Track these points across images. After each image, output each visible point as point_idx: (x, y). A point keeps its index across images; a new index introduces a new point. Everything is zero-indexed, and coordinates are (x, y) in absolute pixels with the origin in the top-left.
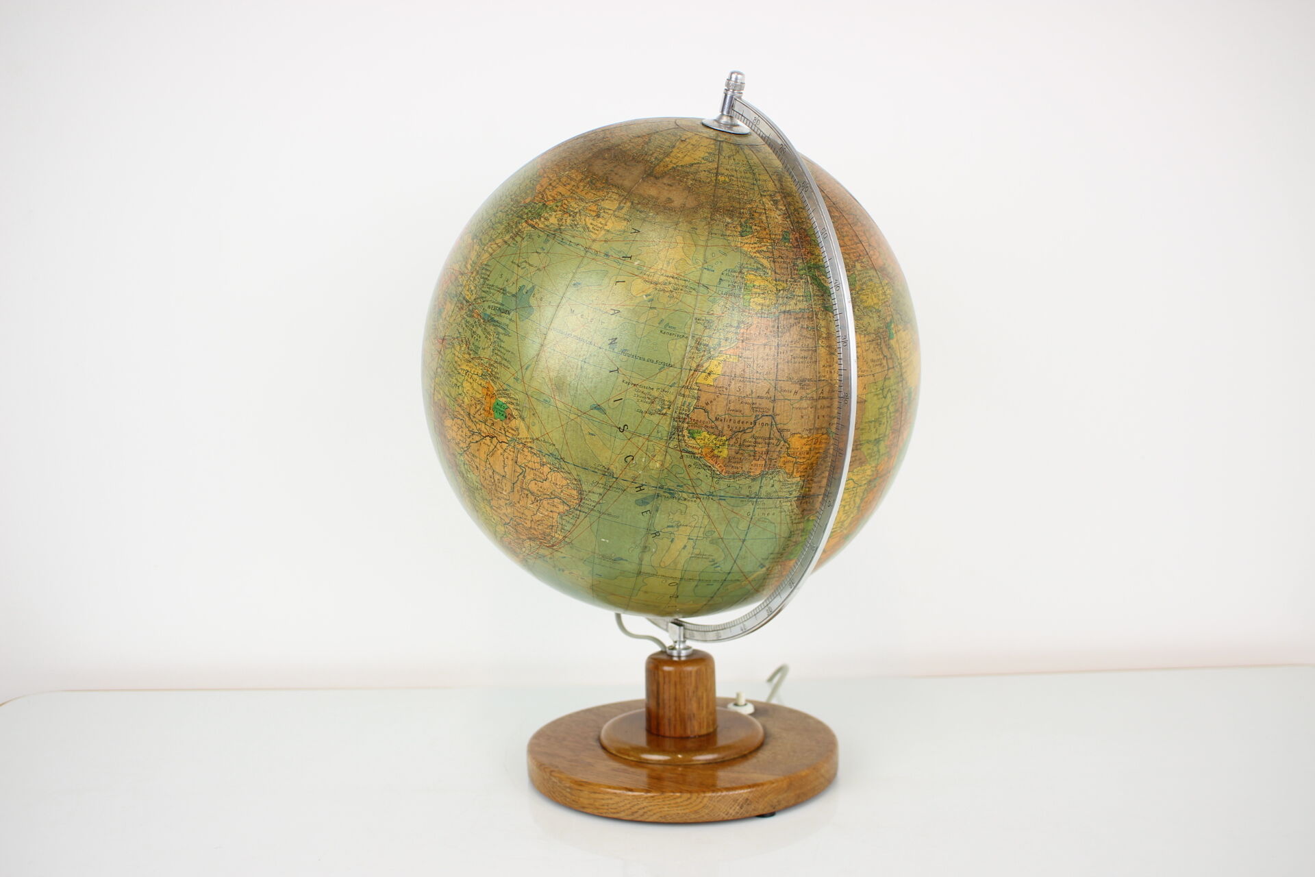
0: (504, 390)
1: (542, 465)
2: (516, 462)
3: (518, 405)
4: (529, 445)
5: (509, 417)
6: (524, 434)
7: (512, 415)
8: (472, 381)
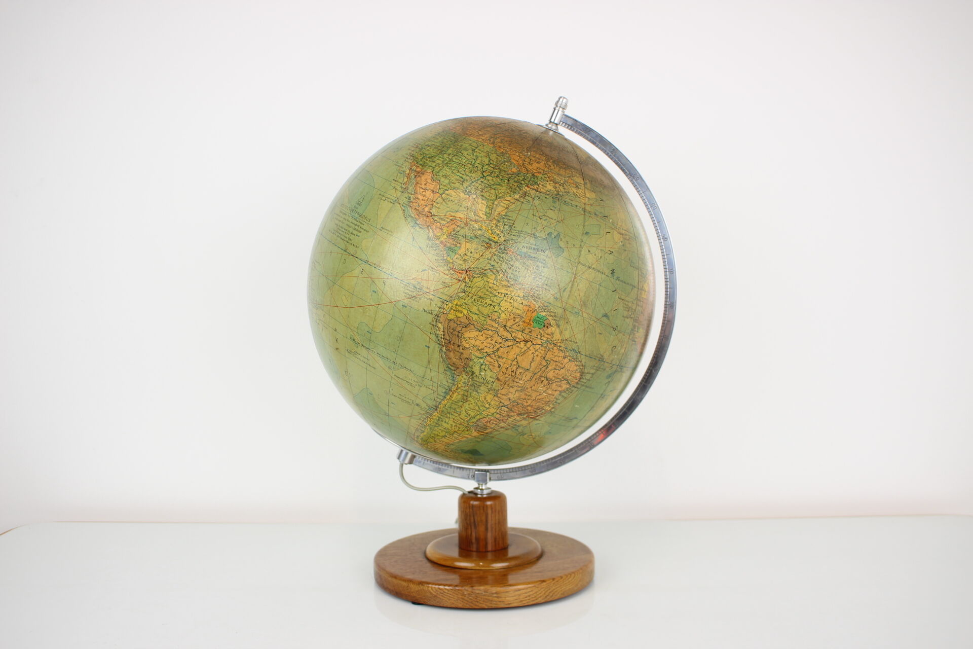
0: (544, 306)
1: (564, 358)
2: (544, 358)
3: (555, 316)
4: (559, 344)
5: (546, 325)
6: (557, 337)
7: (550, 324)
8: (512, 301)
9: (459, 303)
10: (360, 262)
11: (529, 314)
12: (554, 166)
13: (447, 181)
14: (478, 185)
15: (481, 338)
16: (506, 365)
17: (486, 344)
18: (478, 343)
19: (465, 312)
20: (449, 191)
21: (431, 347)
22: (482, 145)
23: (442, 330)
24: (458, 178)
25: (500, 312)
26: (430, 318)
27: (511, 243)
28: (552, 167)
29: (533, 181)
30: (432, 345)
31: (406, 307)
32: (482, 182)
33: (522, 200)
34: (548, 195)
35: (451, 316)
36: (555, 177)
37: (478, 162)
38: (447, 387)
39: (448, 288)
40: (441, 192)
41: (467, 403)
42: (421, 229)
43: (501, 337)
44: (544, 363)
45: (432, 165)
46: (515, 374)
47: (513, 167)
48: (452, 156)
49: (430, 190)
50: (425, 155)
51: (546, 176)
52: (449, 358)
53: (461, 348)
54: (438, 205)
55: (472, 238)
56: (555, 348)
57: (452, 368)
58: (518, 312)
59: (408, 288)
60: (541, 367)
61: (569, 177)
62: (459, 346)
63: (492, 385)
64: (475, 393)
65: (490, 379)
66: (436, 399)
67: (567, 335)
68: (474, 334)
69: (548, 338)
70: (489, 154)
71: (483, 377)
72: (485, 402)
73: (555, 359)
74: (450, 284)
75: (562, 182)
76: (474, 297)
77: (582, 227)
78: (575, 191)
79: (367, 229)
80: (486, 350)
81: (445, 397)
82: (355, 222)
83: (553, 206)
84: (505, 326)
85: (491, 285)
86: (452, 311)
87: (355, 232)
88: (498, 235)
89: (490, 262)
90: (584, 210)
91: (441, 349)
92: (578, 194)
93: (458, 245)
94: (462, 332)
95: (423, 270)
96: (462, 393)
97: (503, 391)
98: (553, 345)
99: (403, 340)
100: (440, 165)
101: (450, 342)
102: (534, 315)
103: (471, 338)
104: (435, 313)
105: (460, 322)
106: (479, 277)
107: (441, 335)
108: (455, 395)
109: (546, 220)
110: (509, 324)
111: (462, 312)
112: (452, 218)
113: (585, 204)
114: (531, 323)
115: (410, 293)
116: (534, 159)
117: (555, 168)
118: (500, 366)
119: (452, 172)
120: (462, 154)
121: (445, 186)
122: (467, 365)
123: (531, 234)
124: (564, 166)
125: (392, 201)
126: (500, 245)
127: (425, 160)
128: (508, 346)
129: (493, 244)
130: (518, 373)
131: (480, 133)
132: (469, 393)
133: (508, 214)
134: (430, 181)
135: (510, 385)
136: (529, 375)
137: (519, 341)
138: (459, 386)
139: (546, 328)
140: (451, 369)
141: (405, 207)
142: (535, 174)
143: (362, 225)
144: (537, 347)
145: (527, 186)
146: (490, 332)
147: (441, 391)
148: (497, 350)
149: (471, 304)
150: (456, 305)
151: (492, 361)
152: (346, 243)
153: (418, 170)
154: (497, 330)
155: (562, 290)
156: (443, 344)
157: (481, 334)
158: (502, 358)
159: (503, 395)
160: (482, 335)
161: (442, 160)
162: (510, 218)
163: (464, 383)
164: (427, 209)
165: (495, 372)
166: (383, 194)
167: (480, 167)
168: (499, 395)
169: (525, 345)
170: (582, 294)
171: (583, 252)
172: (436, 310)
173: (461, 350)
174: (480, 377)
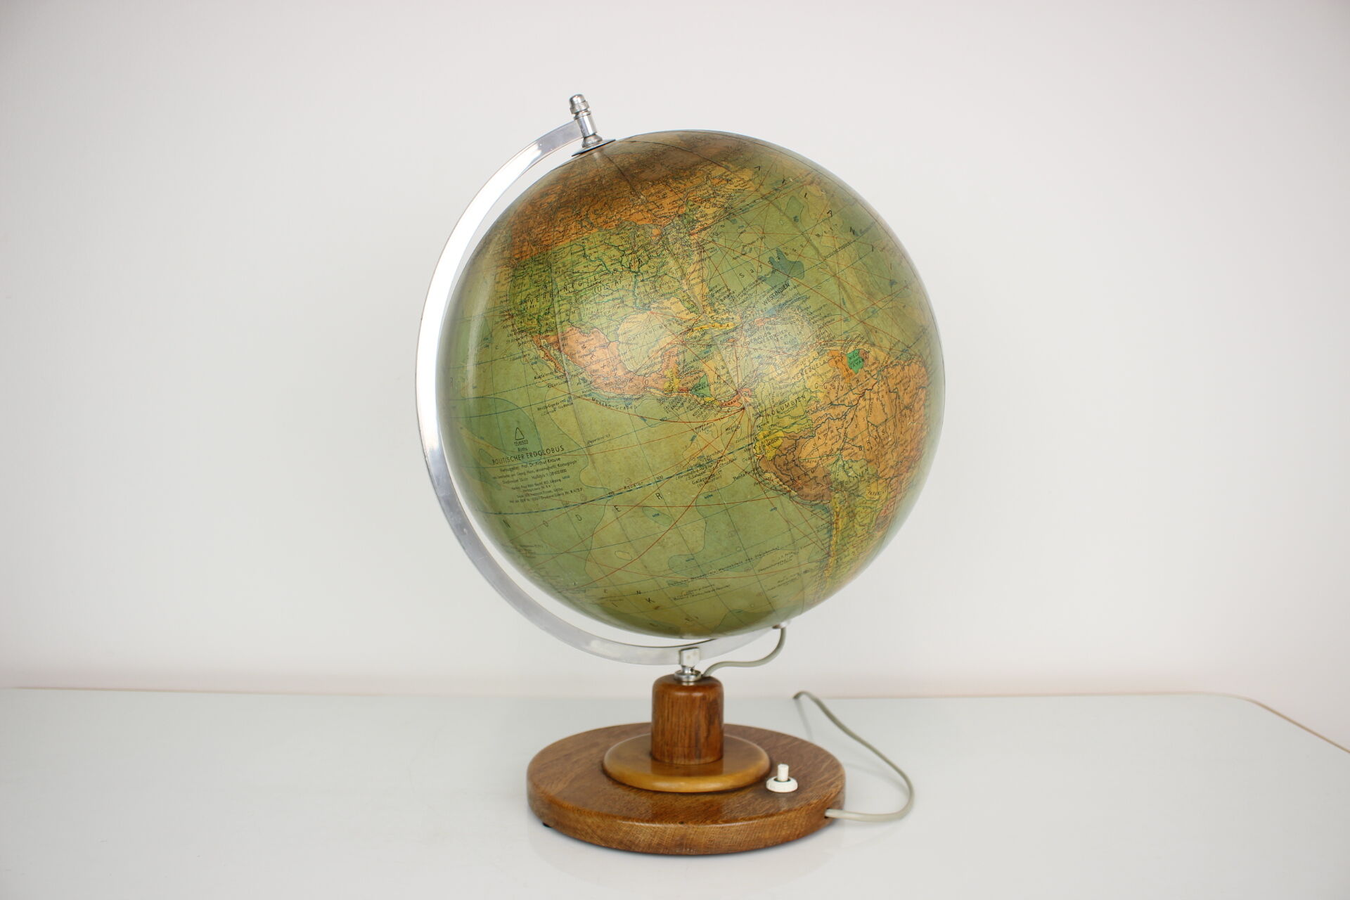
0: (845, 340)
1: (903, 369)
2: (889, 391)
3: (863, 338)
4: (889, 362)
5: (864, 358)
6: (882, 356)
7: (866, 352)
8: (813, 372)
9: (766, 433)
10: (603, 502)
11: (840, 365)
12: (680, 183)
13: (604, 320)
14: (642, 289)
15: (821, 442)
16: (865, 440)
18: (822, 450)
19: (781, 434)
20: (621, 327)
21: (778, 506)
22: (586, 241)
23: (774, 477)
24: (611, 303)
25: (815, 395)
26: (749, 480)
27: (749, 313)
28: (682, 187)
29: (689, 222)
30: (777, 503)
31: (712, 495)
32: (643, 281)
33: (704, 255)
34: (719, 221)
35: (770, 455)
36: (699, 193)
37: (608, 264)
38: (826, 525)
39: (739, 430)
40: (612, 338)
41: (857, 516)
42: (640, 400)
43: (838, 419)
44: (894, 396)
45: (563, 320)
46: (880, 438)
47: (648, 230)
48: (571, 285)
49: (597, 349)
50: (536, 316)
51: (691, 203)
52: (806, 497)
53: (810, 473)
54: (628, 355)
55: (707, 352)
56: (890, 369)
57: (818, 502)
58: (830, 375)
59: (694, 475)
60: (894, 403)
61: (708, 178)
62: (806, 474)
63: (868, 474)
64: (857, 499)
65: (862, 470)
66: (822, 547)
67: (886, 344)
68: (809, 446)
69: (876, 368)
70: (607, 242)
71: (854, 475)
73: (898, 381)
74: (737, 423)
75: (711, 192)
76: (775, 409)
77: (785, 218)
78: (732, 187)
79: (570, 459)
80: (835, 447)
81: (831, 536)
82: (544, 466)
83: (739, 227)
84: (831, 404)
85: (778, 379)
86: (767, 447)
87: (555, 477)
88: (728, 319)
89: (752, 356)
90: (764, 197)
92: (739, 187)
93: (701, 374)
94: (796, 457)
95: (692, 440)
96: (845, 513)
97: (882, 467)
98: (886, 370)
99: (739, 530)
100: (573, 310)
101: (793, 480)
102: (845, 361)
103: (810, 452)
104: (749, 469)
105: (785, 449)
106: (758, 384)
107: (778, 483)
108: (840, 522)
109: (751, 249)
110: (833, 398)
111: (777, 438)
112: (660, 353)
113: (756, 190)
114: (851, 371)
115: (702, 477)
116: (654, 198)
117: (685, 185)
119: (595, 303)
120: (578, 272)
121: (608, 327)
122: (830, 483)
123: (757, 281)
124: (688, 172)
125: (566, 403)
126: (742, 327)
127: (545, 322)
128: (852, 419)
129: (734, 333)
130: (881, 434)
131: (561, 229)
132: (852, 506)
133: (712, 285)
134: (584, 339)
135: (883, 453)
136: (890, 424)
137: (856, 402)
138: (838, 510)
139: (866, 360)
140: (817, 504)
141: (590, 395)
142: (680, 213)
143: (557, 462)
144: (876, 388)
145: (690, 235)
146: (824, 427)
147: (823, 534)
148: (846, 435)
149: (779, 420)
150: (765, 437)
151: (850, 451)
152: (557, 498)
153: (552, 339)
154: (828, 416)
155: (842, 304)
156: (788, 489)
157: (816, 438)
158: (856, 437)
159: (883, 470)
160: (819, 438)
161: (565, 302)
162: (718, 289)
163: (840, 503)
164: (620, 373)
165: (861, 457)
166: (542, 405)
167: (618, 266)
168: (880, 475)
169: (865, 400)
170: (859, 287)
171: (815, 243)
172: (748, 465)
173: (812, 476)
174: (852, 479)
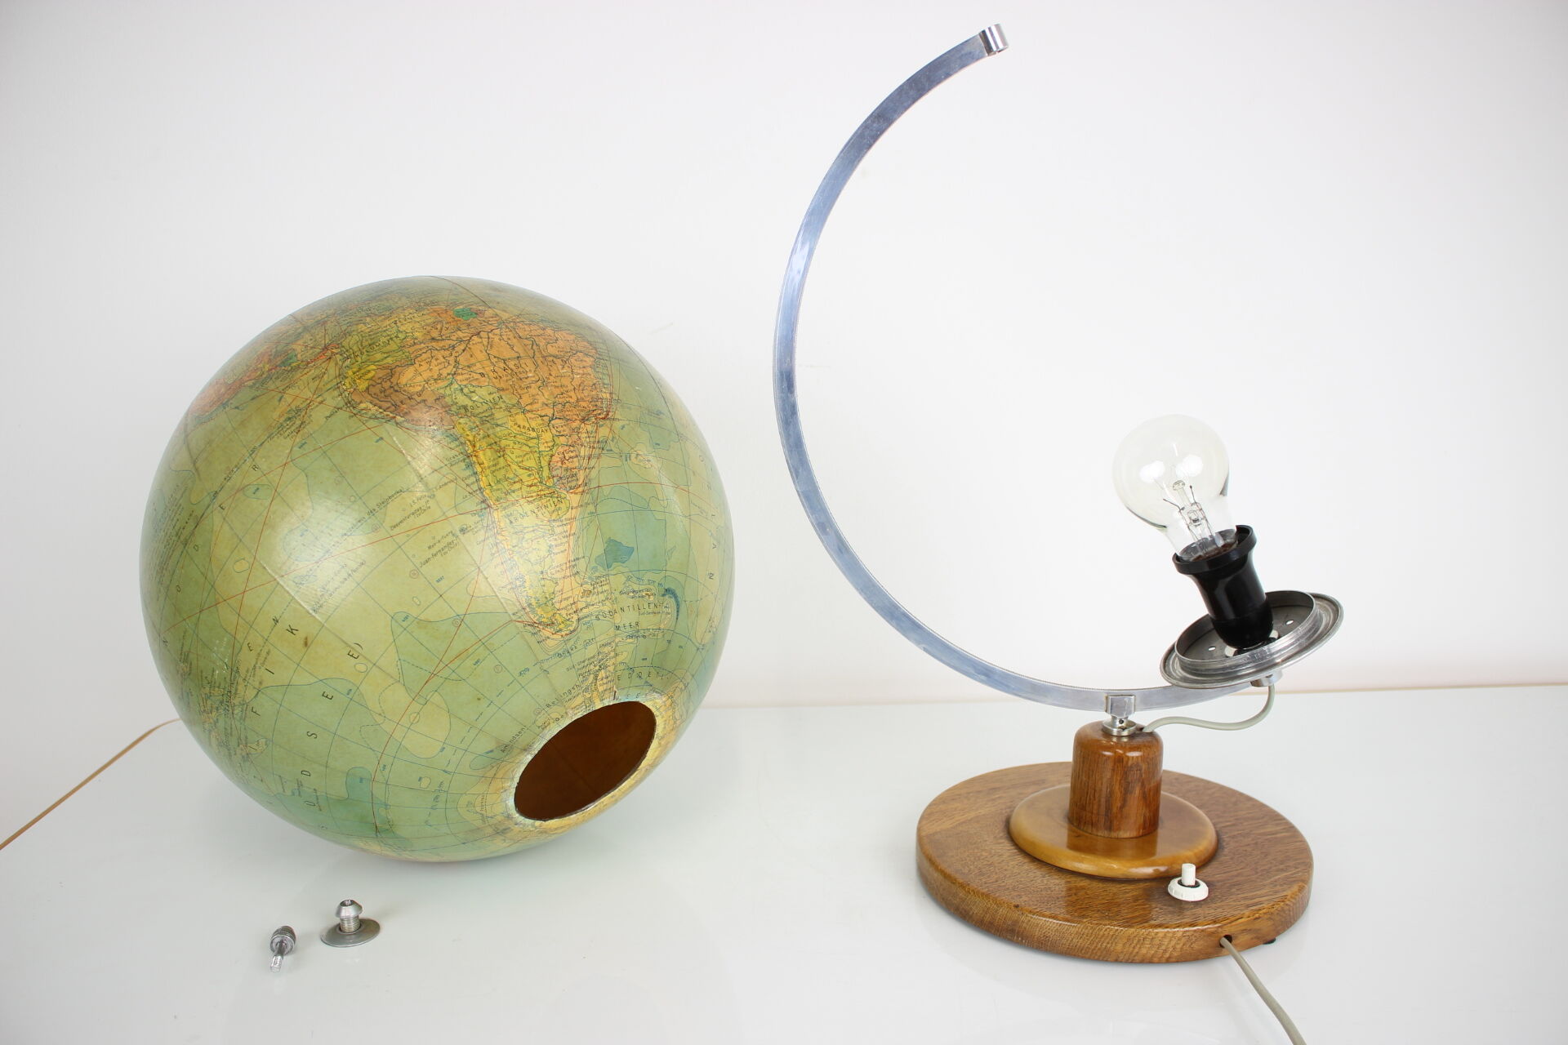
2: (520, 338)
5: (479, 314)
8: (410, 320)
9: (355, 370)
15: (423, 368)
16: (487, 369)
17: (437, 368)
18: (426, 375)
19: (372, 368)
21: (384, 435)
23: (371, 406)
25: (411, 334)
30: (381, 432)
31: (306, 443)
35: (363, 385)
38: (460, 458)
41: (508, 452)
43: (444, 350)
46: (512, 370)
52: (417, 421)
53: (415, 397)
56: (519, 324)
57: (435, 426)
59: (285, 430)
60: (530, 348)
62: (410, 398)
63: (504, 402)
64: (498, 429)
65: (492, 396)
66: (469, 489)
68: (409, 373)
71: (482, 401)
72: (523, 431)
74: (323, 370)
80: (445, 372)
81: (475, 472)
84: (433, 339)
85: (367, 331)
86: (357, 381)
89: (341, 324)
91: (397, 424)
93: (290, 351)
94: (395, 383)
96: (484, 445)
97: (526, 400)
98: (512, 324)
99: (346, 474)
101: (395, 405)
102: (452, 313)
103: (412, 378)
104: (342, 404)
105: (379, 378)
106: (346, 339)
107: (377, 411)
108: (481, 454)
110: (435, 335)
111: (369, 371)
115: (293, 428)
118: (482, 375)
128: (464, 351)
130: (512, 367)
132: (492, 436)
135: (523, 386)
136: (528, 362)
137: (469, 339)
138: (471, 438)
140: (436, 430)
144: (498, 332)
146: (424, 356)
147: (461, 470)
148: (457, 362)
149: (369, 358)
150: (354, 374)
151: (466, 376)
154: (430, 348)
156: (391, 415)
157: (417, 366)
158: (474, 365)
159: (531, 404)
160: (420, 365)
163: (471, 429)
165: (487, 384)
168: (528, 408)
169: (482, 338)
172: (340, 401)
173: (419, 399)
174: (479, 405)
